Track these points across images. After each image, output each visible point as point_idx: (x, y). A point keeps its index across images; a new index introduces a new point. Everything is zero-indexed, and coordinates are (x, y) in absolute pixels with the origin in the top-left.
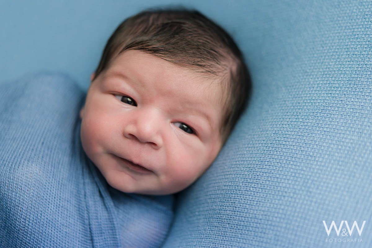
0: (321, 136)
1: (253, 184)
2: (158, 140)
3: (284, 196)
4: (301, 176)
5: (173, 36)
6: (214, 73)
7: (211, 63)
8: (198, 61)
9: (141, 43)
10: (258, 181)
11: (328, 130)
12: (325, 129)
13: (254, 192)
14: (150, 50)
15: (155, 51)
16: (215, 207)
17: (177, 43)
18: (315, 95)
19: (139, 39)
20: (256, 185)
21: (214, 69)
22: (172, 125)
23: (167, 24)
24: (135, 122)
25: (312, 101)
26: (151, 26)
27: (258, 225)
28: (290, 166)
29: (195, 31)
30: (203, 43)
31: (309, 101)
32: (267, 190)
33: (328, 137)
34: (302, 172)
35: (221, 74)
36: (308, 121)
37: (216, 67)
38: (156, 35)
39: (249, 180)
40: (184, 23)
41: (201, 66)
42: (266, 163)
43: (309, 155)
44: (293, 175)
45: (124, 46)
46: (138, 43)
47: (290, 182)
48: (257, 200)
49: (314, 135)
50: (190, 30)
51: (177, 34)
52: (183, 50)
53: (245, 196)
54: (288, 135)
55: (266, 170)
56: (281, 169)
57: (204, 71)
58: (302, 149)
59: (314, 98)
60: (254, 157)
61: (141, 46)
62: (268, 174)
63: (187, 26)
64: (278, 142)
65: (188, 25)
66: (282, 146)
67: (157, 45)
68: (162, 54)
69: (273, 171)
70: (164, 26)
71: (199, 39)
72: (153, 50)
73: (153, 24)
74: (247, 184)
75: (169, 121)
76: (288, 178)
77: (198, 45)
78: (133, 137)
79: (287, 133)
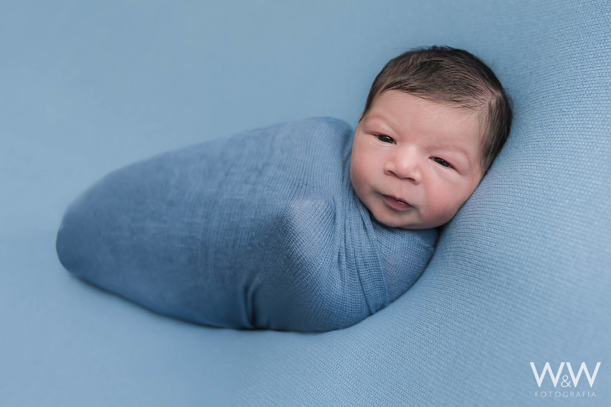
0: (565, 179)
1: (495, 225)
2: (417, 176)
3: (520, 240)
4: (539, 220)
5: (430, 74)
6: (471, 107)
7: (468, 98)
8: (455, 97)
9: (400, 82)
10: (499, 222)
11: (574, 173)
12: (571, 173)
13: (494, 233)
14: (407, 90)
15: (412, 90)
16: (461, 245)
17: (434, 80)
18: (568, 136)
19: (398, 79)
20: (497, 226)
21: (471, 104)
22: (430, 161)
23: (426, 62)
24: (394, 160)
25: (563, 142)
26: (410, 66)
27: (494, 267)
28: (530, 209)
29: (453, 67)
30: (460, 79)
31: (560, 142)
32: (505, 233)
33: (572, 181)
34: (541, 216)
35: (478, 108)
36: (555, 163)
37: (473, 101)
38: (414, 74)
39: (492, 221)
40: (442, 61)
41: (458, 101)
42: (510, 204)
43: (550, 199)
44: (532, 218)
45: (384, 86)
46: (396, 83)
47: (528, 225)
48: (495, 242)
49: (558, 178)
50: (447, 67)
51: (434, 71)
52: (440, 87)
53: (486, 237)
54: (534, 177)
55: (508, 212)
56: (522, 211)
57: (460, 106)
58: (545, 192)
59: (566, 139)
60: (500, 198)
61: (399, 86)
62: (509, 216)
63: (444, 63)
64: (523, 183)
65: (446, 62)
66: (527, 188)
67: (415, 84)
68: (420, 92)
69: (514, 214)
70: (423, 64)
71: (456, 75)
72: (410, 89)
73: (412, 63)
74: (490, 224)
75: (427, 156)
76: (527, 221)
77: (455, 81)
78: (392, 173)
79: (533, 174)
